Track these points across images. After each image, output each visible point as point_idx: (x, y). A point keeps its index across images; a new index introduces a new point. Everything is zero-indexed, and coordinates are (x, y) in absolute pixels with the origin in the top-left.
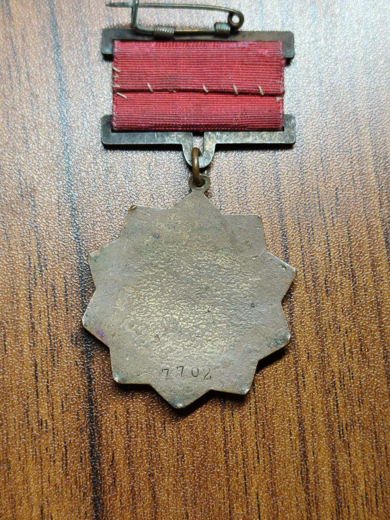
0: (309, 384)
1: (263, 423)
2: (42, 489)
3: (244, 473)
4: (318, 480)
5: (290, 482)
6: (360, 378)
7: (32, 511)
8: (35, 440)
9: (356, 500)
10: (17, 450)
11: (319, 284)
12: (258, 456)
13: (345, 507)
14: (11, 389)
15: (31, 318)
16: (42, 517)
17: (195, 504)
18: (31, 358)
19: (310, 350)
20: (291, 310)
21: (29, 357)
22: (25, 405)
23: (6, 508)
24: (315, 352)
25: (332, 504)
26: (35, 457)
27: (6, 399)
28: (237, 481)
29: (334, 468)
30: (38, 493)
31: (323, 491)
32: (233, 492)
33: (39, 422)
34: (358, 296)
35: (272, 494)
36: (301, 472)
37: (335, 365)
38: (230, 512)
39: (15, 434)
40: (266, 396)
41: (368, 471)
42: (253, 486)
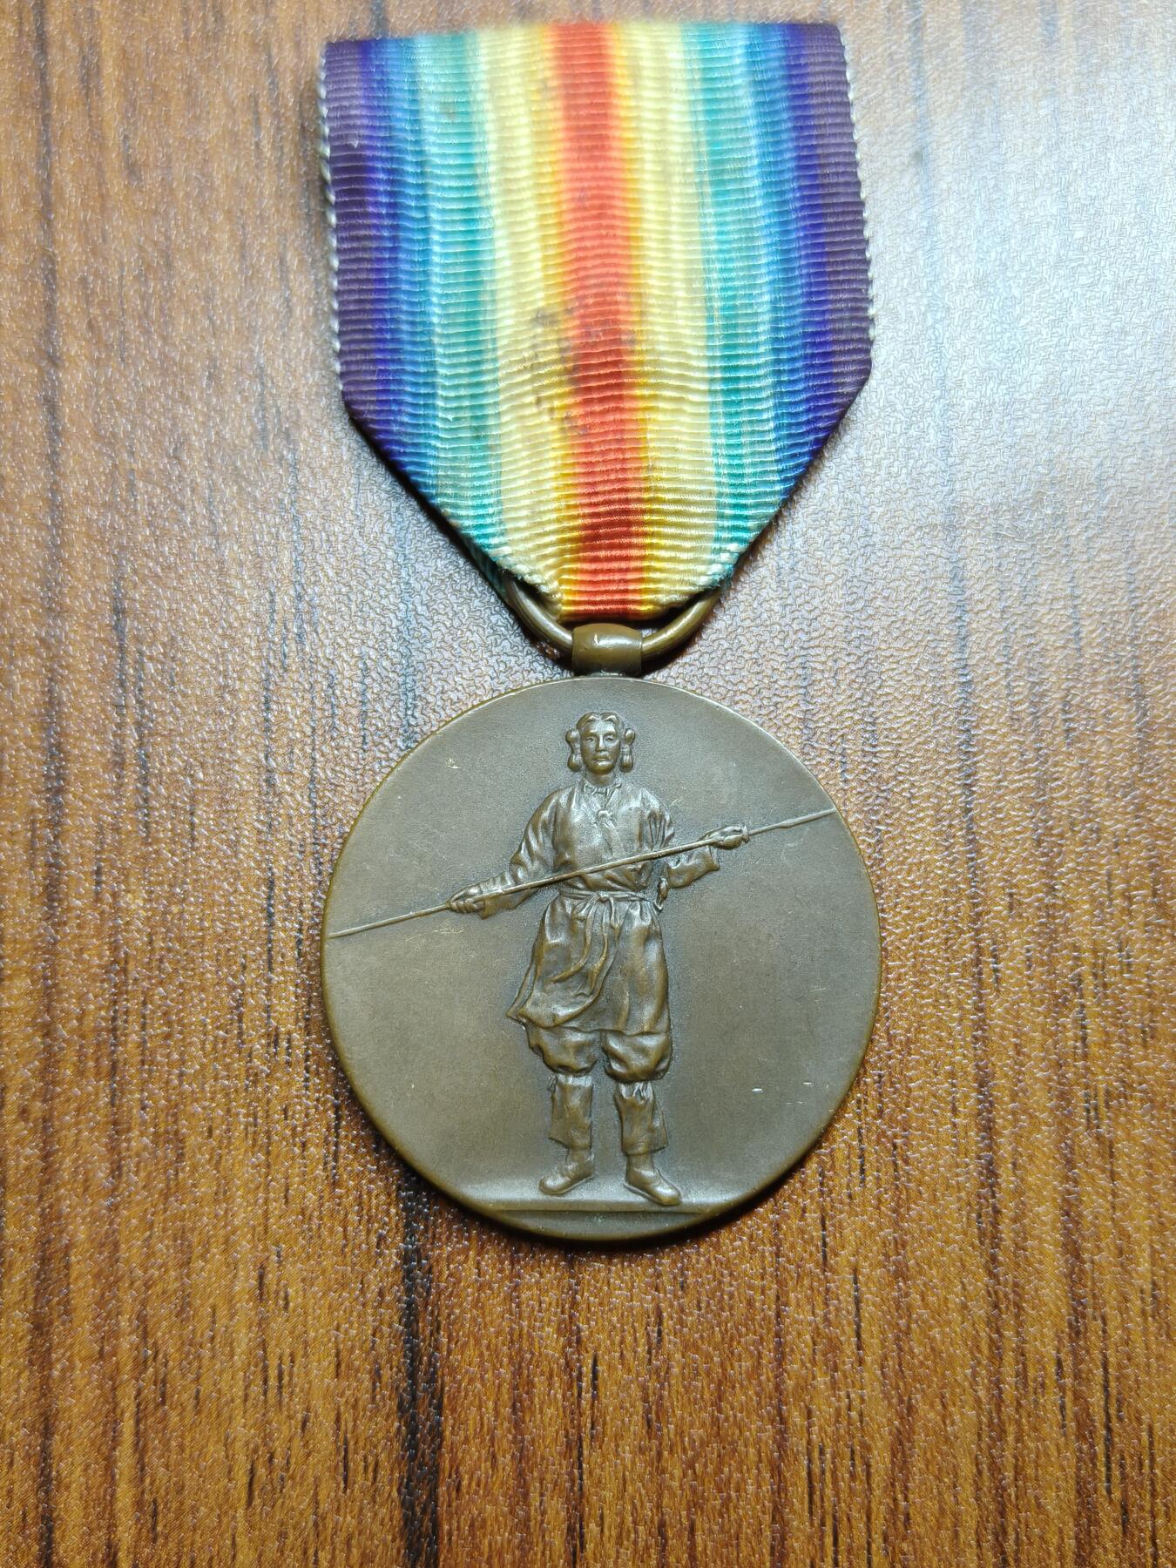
0: (1011, 977)
1: (880, 1076)
2: (267, 1219)
3: (823, 1210)
4: (1025, 1239)
5: (947, 1242)
6: (1148, 968)
7: (235, 1276)
8: (255, 1083)
9: (1127, 1300)
10: (204, 1108)
11: (1047, 711)
12: (862, 1165)
13: (1095, 1318)
14: (202, 943)
15: (266, 758)
16: (261, 1294)
17: (682, 1288)
18: (258, 863)
19: (1016, 886)
20: (969, 776)
21: (256, 861)
22: (234, 988)
23: (164, 1264)
24: (1031, 891)
25: (1059, 1309)
26: (251, 1129)
27: (184, 968)
28: (802, 1231)
29: (1069, 1210)
30: (254, 1228)
31: (1038, 1272)
32: (789, 1261)
33: (269, 1035)
34: (1149, 749)
35: (896, 1272)
36: (979, 1216)
37: (1082, 927)
38: (778, 1315)
39: (202, 1065)
40: (893, 1004)
41: (1162, 1224)
42: (843, 1247)
